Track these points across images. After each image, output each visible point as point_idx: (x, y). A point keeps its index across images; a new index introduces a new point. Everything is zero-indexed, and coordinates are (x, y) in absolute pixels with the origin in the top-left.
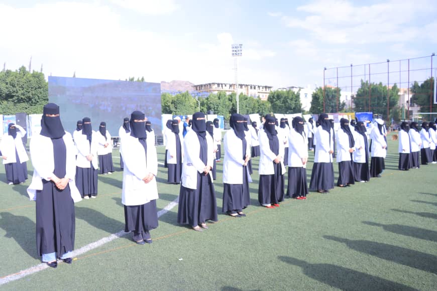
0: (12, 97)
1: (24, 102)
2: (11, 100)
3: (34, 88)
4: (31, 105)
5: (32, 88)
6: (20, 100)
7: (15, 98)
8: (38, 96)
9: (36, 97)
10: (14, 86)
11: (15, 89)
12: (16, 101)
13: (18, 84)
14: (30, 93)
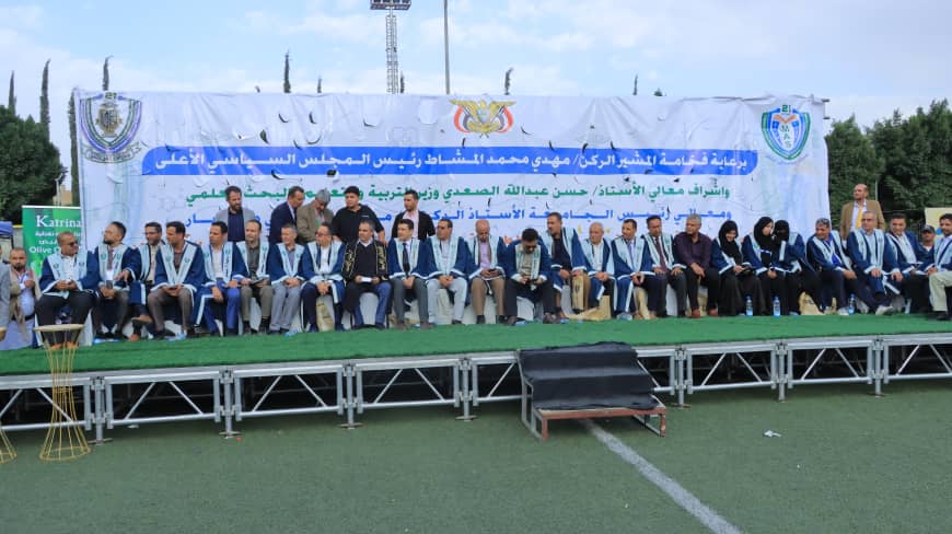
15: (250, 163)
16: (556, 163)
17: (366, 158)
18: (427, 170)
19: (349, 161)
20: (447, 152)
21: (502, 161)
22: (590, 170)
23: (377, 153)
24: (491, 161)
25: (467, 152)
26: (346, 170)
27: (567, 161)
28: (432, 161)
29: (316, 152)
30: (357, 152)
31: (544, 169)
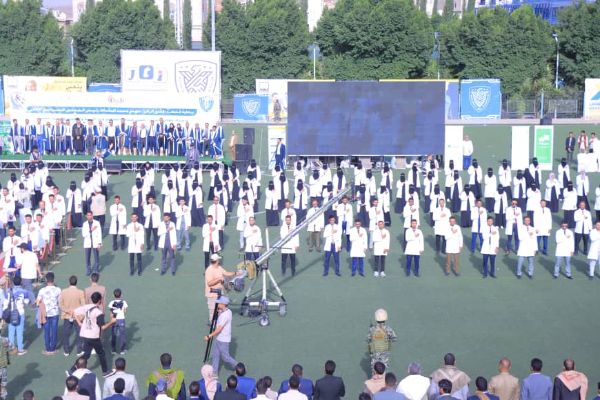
0: (351, 48)
1: (372, 56)
2: (349, 53)
3: (388, 30)
4: (385, 62)
5: (383, 32)
6: (363, 54)
7: (355, 50)
8: (396, 47)
9: (393, 49)
10: (353, 30)
11: (353, 35)
12: (355, 56)
13: (360, 26)
14: (381, 41)
15: (53, 111)
16: (136, 112)
17: (84, 110)
18: (101, 113)
19: (79, 111)
20: (107, 108)
21: (121, 111)
22: (147, 114)
23: (86, 108)
24: (118, 111)
25: (112, 109)
26: (78, 113)
27: (140, 112)
28: (102, 110)
29: (70, 108)
30: (81, 108)
31: (133, 114)
